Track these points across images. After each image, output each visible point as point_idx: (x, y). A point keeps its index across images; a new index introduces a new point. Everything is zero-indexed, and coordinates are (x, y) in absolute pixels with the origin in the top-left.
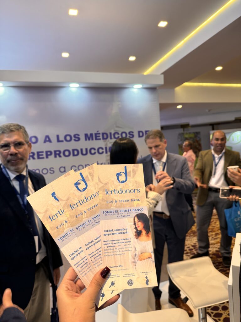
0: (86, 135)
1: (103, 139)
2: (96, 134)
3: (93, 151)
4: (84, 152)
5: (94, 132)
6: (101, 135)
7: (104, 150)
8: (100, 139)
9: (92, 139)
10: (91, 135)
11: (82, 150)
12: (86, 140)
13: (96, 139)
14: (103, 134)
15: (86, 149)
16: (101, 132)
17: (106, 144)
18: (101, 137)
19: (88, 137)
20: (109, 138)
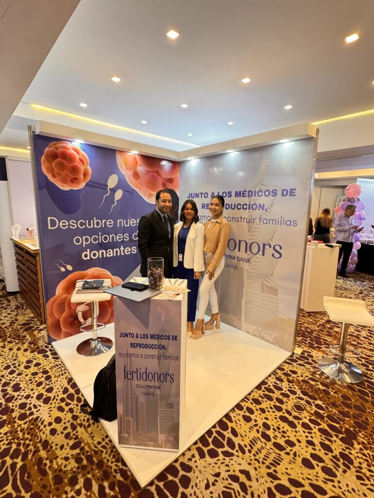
0: (236, 192)
1: (249, 196)
2: (243, 192)
3: (239, 207)
4: (233, 207)
5: (242, 190)
6: (247, 193)
7: (248, 207)
8: (246, 196)
9: (240, 197)
10: (240, 192)
11: (232, 204)
12: (236, 197)
13: (243, 196)
14: (249, 191)
15: (235, 204)
16: (247, 190)
17: (250, 202)
18: (247, 195)
19: (238, 194)
20: (253, 196)
